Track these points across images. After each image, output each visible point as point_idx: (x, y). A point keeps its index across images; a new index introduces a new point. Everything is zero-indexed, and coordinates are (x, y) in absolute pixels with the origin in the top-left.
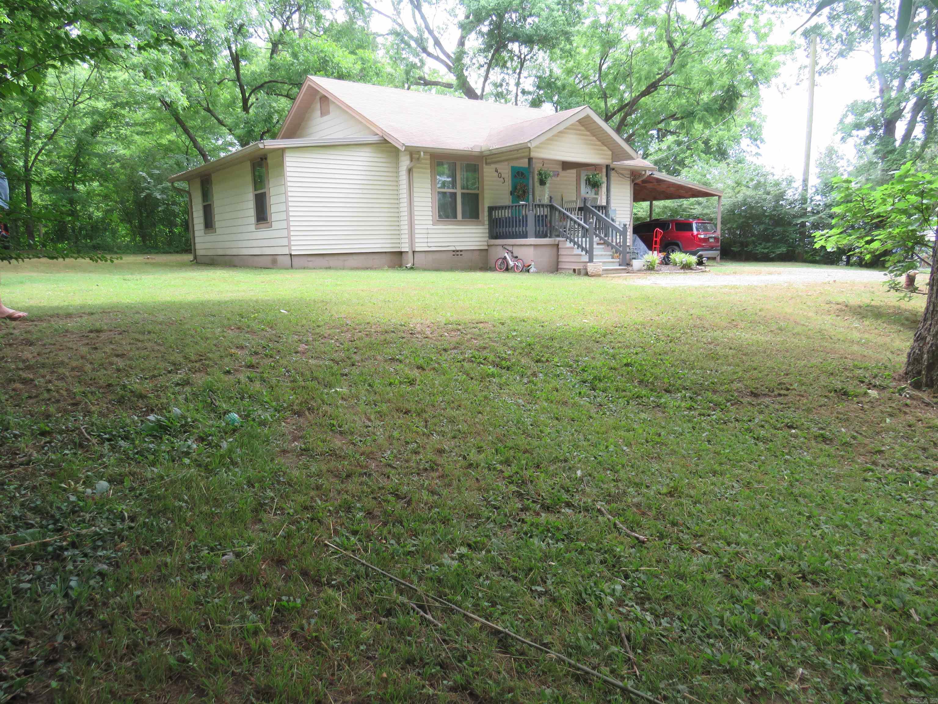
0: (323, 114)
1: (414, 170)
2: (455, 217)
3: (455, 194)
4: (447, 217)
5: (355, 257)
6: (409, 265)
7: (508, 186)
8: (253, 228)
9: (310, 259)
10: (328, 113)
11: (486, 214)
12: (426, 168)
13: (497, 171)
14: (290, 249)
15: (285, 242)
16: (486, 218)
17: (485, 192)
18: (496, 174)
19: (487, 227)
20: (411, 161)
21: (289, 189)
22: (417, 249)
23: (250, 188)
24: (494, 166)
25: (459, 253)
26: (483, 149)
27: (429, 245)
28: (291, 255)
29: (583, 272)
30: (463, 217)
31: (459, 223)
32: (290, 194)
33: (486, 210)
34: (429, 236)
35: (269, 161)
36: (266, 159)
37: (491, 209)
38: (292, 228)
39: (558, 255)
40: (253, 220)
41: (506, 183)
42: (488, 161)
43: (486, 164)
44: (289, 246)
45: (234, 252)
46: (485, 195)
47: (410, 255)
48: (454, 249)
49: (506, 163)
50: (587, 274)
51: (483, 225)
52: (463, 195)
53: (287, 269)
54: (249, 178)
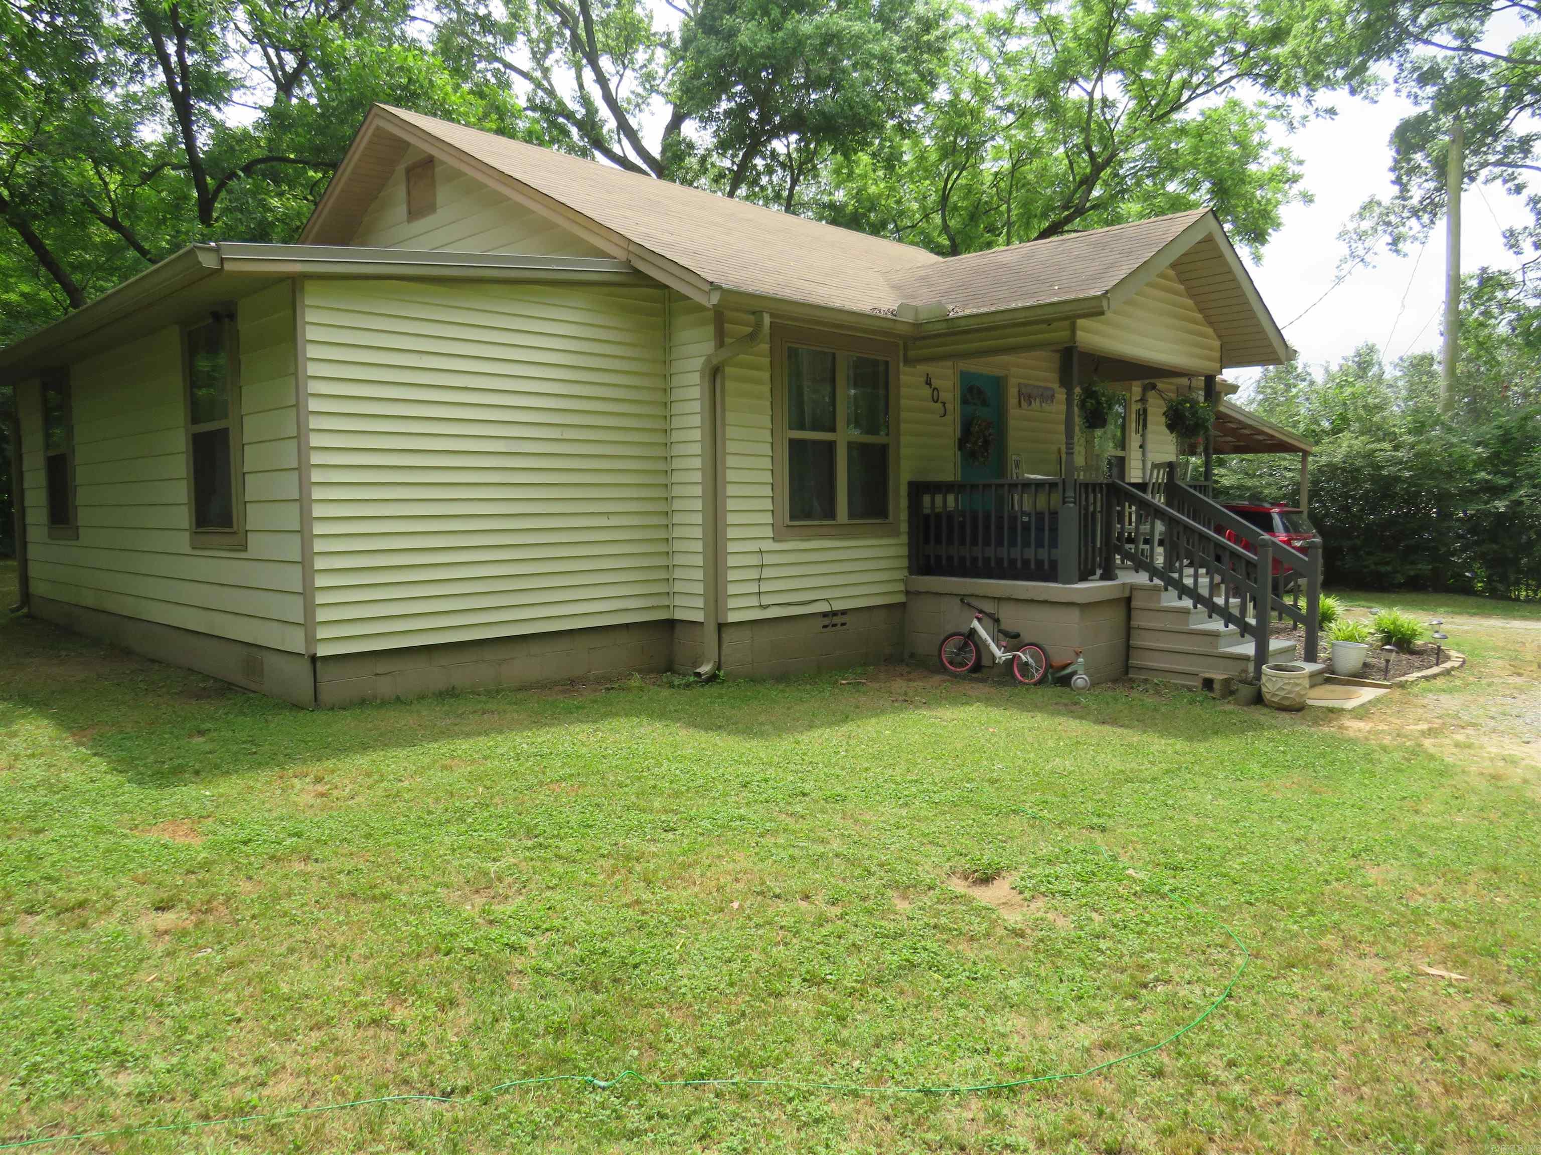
0: (414, 214)
1: (729, 370)
2: (830, 513)
3: (831, 446)
4: (808, 516)
5: (535, 648)
6: (705, 669)
7: (951, 428)
8: (183, 541)
9: (382, 667)
10: (431, 208)
11: (904, 503)
12: (757, 368)
13: (928, 383)
14: (311, 639)
15: (294, 610)
16: (904, 516)
17: (904, 440)
18: (927, 392)
19: (904, 539)
20: (720, 343)
21: (314, 423)
22: (733, 617)
23: (178, 414)
24: (922, 368)
25: (838, 620)
26: (923, 317)
27: (765, 601)
28: (314, 659)
29: (1245, 691)
30: (851, 516)
31: (843, 532)
32: (315, 441)
33: (904, 490)
34: (767, 573)
35: (245, 326)
36: (232, 316)
37: (918, 489)
38: (320, 564)
39: (1128, 630)
40: (183, 516)
41: (949, 418)
42: (911, 354)
43: (907, 361)
44: (309, 625)
45: (128, 607)
46: (904, 451)
47: (711, 632)
48: (824, 607)
49: (949, 363)
50: (1258, 699)
51: (896, 534)
52: (850, 445)
53: (297, 706)
54: (176, 382)
